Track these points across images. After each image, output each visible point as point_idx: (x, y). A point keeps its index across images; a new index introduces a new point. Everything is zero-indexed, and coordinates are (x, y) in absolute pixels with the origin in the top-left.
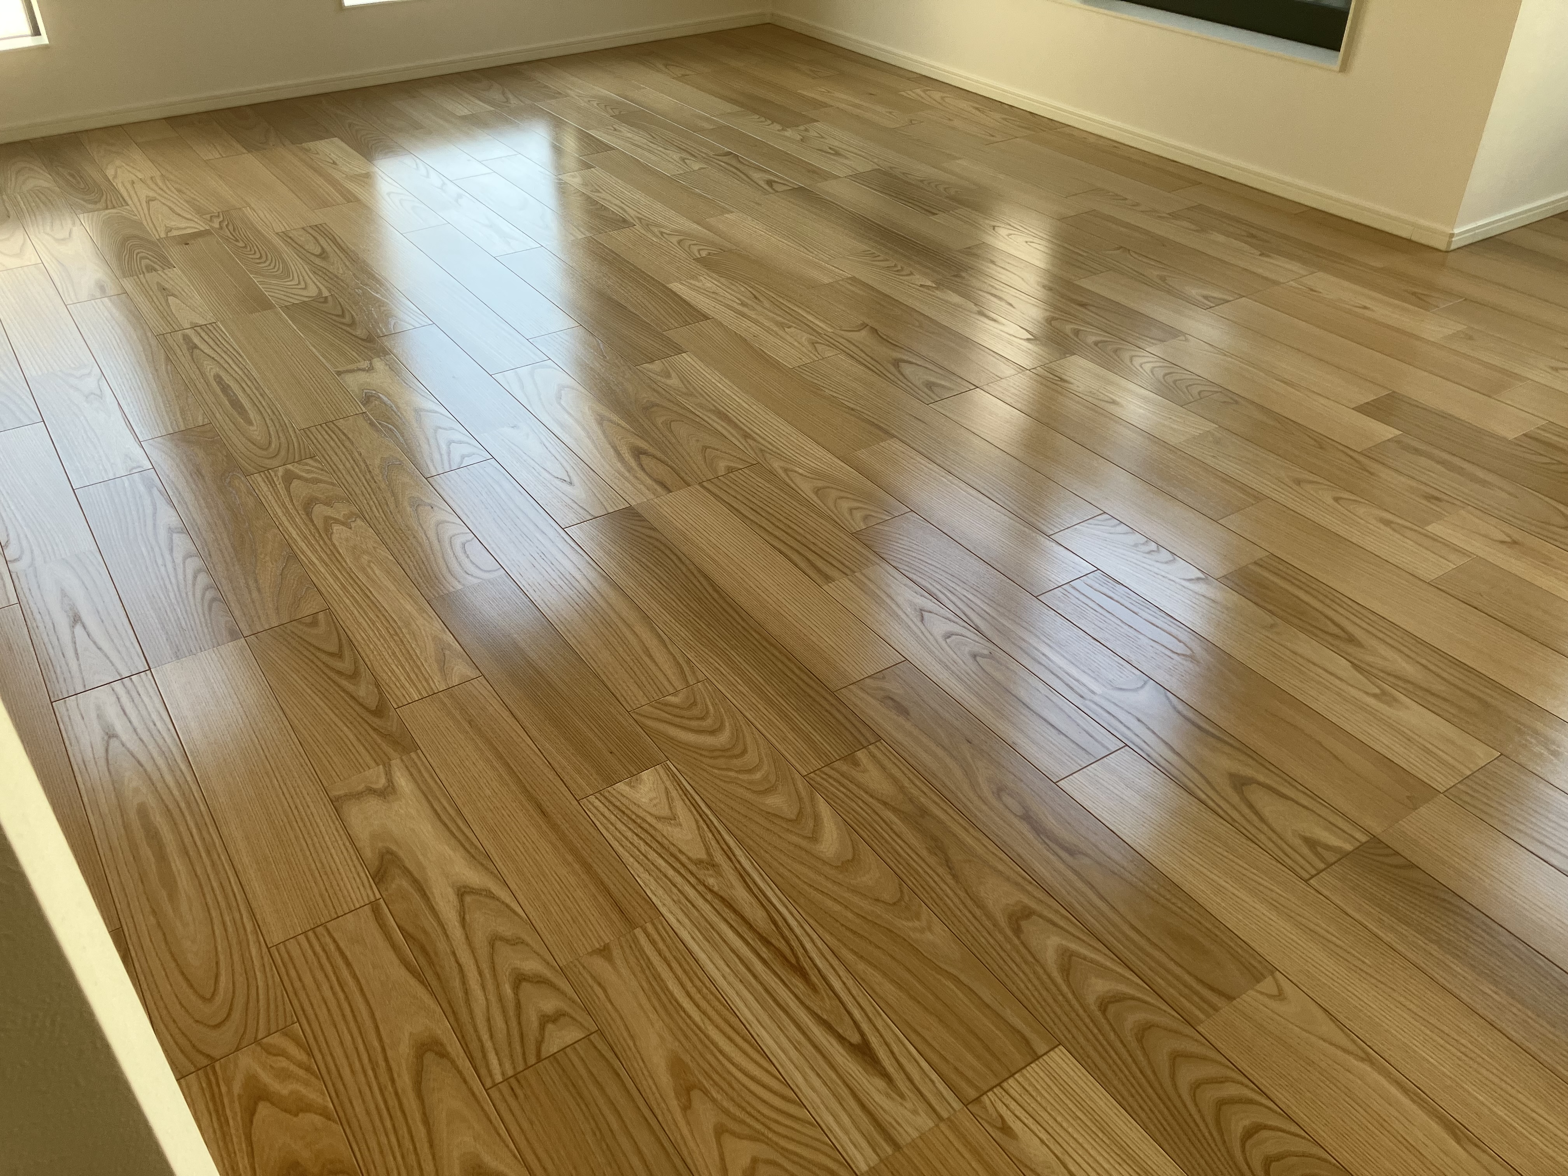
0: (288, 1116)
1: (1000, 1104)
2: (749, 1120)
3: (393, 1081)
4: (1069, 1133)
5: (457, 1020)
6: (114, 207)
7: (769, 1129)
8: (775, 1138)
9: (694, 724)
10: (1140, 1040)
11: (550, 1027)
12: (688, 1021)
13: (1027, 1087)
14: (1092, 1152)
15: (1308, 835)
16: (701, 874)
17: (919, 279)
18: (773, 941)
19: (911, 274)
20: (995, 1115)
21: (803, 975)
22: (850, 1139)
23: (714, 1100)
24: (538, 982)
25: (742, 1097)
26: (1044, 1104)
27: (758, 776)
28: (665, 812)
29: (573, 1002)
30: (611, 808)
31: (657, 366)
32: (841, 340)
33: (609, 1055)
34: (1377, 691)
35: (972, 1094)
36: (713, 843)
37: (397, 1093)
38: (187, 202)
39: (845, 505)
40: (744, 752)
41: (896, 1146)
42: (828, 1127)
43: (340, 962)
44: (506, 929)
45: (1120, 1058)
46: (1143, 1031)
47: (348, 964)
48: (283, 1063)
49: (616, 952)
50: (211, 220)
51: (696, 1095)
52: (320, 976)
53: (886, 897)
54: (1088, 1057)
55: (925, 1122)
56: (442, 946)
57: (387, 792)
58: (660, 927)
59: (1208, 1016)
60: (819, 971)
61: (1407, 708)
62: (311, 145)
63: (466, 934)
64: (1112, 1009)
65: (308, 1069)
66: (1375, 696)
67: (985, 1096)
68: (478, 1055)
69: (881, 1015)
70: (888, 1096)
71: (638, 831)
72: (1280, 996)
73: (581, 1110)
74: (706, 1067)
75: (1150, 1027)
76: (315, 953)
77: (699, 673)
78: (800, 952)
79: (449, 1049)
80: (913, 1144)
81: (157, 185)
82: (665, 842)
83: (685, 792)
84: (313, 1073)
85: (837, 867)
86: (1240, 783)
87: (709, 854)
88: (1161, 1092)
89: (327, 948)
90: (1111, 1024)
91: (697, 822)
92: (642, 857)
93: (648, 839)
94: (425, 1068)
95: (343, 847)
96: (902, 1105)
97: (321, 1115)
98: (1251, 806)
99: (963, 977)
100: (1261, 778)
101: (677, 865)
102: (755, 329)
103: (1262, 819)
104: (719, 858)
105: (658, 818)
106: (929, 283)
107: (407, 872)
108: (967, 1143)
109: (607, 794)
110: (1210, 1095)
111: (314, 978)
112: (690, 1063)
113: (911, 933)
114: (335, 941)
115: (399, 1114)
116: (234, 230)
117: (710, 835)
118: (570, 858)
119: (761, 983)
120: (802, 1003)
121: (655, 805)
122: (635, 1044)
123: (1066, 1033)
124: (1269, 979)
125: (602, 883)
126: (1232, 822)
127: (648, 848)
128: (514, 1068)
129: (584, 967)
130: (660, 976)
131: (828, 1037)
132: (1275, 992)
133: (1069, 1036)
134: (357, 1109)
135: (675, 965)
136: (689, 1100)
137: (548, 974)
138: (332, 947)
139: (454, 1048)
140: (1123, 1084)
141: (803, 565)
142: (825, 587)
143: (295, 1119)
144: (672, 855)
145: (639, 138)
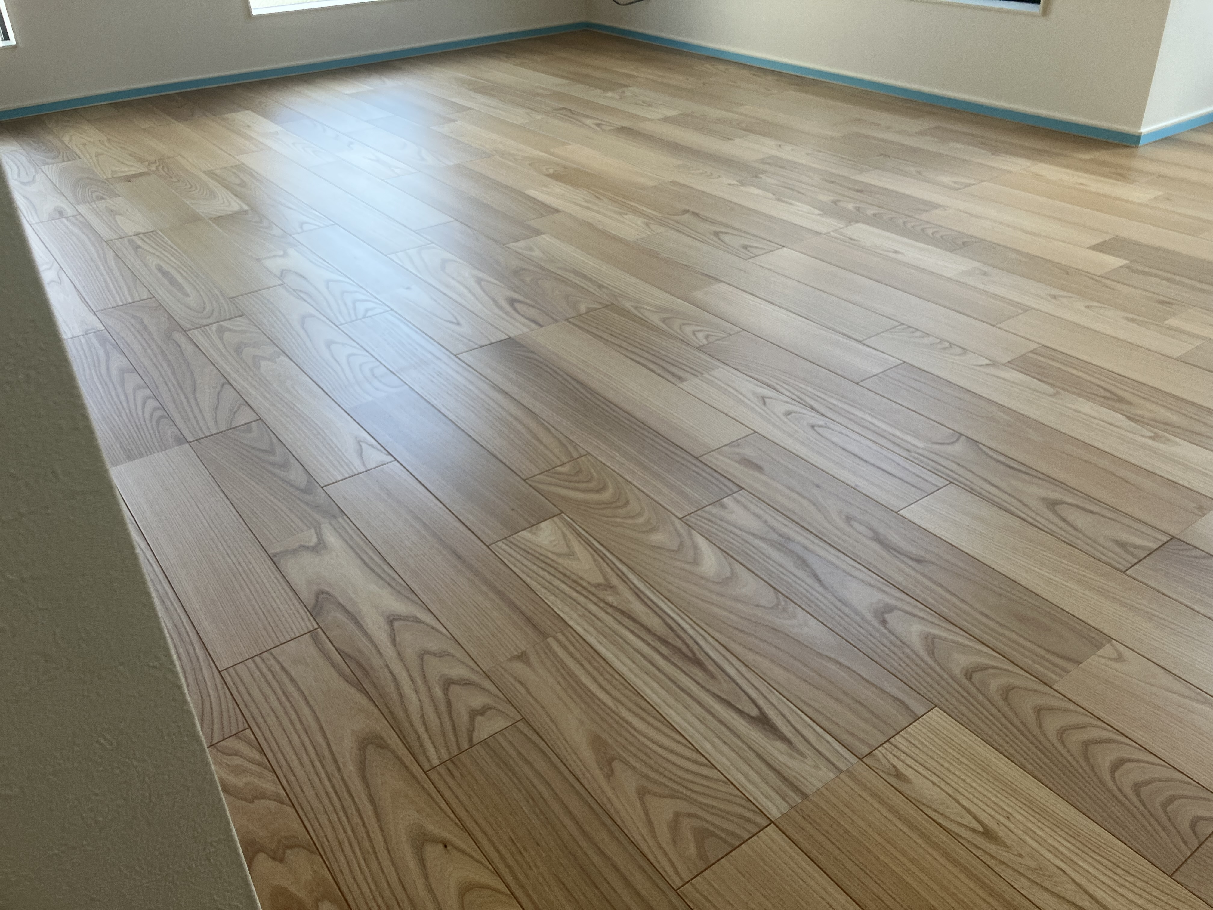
0: (244, 803)
1: (891, 756)
2: (667, 782)
3: (339, 770)
4: (956, 775)
5: (394, 718)
6: (69, 160)
7: (686, 788)
8: (693, 796)
9: (581, 486)
10: (1006, 699)
11: (479, 718)
12: (603, 707)
13: (913, 741)
14: (980, 789)
15: (1117, 538)
16: (601, 594)
17: (726, 180)
18: (670, 641)
19: (719, 177)
20: (888, 765)
21: (700, 665)
22: (762, 793)
23: (633, 768)
24: (465, 684)
25: (659, 764)
26: (930, 753)
27: (641, 520)
28: (565, 550)
29: (498, 698)
30: (517, 549)
31: (522, 244)
32: (670, 221)
33: (535, 738)
34: (1152, 434)
35: (866, 750)
36: (609, 570)
37: (343, 779)
38: (130, 155)
39: (688, 330)
40: (627, 503)
41: (804, 796)
42: (740, 784)
43: (286, 680)
44: (433, 645)
45: (992, 715)
46: (1007, 692)
47: (292, 680)
48: (236, 761)
49: (533, 658)
50: (149, 164)
51: (617, 766)
52: (268, 691)
53: (763, 602)
54: (963, 714)
55: (827, 775)
56: (376, 661)
57: (319, 547)
58: (570, 636)
59: (1062, 677)
60: (714, 661)
61: (1179, 445)
62: (229, 116)
63: (397, 651)
64: (976, 677)
65: (260, 764)
66: (1151, 438)
67: (876, 751)
68: (416, 746)
69: (773, 693)
70: (790, 756)
71: (543, 565)
72: (1120, 658)
73: (514, 783)
74: (624, 742)
75: (1012, 688)
76: (262, 673)
77: (580, 449)
78: (695, 648)
79: (389, 741)
80: (818, 792)
81: (105, 146)
82: (568, 573)
83: (579, 535)
84: (266, 768)
85: (718, 583)
86: (1052, 504)
87: (606, 579)
88: (1031, 738)
89: (272, 669)
90: (978, 689)
91: (593, 556)
92: (547, 584)
93: (552, 570)
94: (367, 758)
95: (283, 592)
96: (804, 762)
97: (275, 800)
98: (1064, 520)
99: (842, 660)
100: (1069, 500)
101: (579, 588)
102: (599, 217)
103: (1075, 529)
104: (615, 581)
105: (559, 555)
106: (734, 182)
107: (341, 606)
108: (867, 789)
109: (512, 540)
110: (1075, 738)
111: (262, 692)
112: (609, 740)
113: (791, 630)
114: (279, 662)
115: (346, 795)
116: (168, 171)
117: (605, 565)
118: (485, 589)
119: (664, 674)
120: (702, 687)
121: (555, 546)
122: (557, 727)
123: (940, 697)
124: (1108, 646)
125: (515, 606)
126: (1051, 533)
127: (551, 577)
128: (449, 753)
129: (505, 670)
130: (573, 673)
131: (729, 712)
132: (1115, 655)
133: (943, 700)
134: (307, 794)
135: (586, 664)
136: (612, 770)
137: (474, 678)
138: (278, 668)
139: (393, 740)
140: (998, 734)
141: (660, 371)
142: (680, 385)
143: (251, 805)
144: (574, 581)
145: (492, 101)
